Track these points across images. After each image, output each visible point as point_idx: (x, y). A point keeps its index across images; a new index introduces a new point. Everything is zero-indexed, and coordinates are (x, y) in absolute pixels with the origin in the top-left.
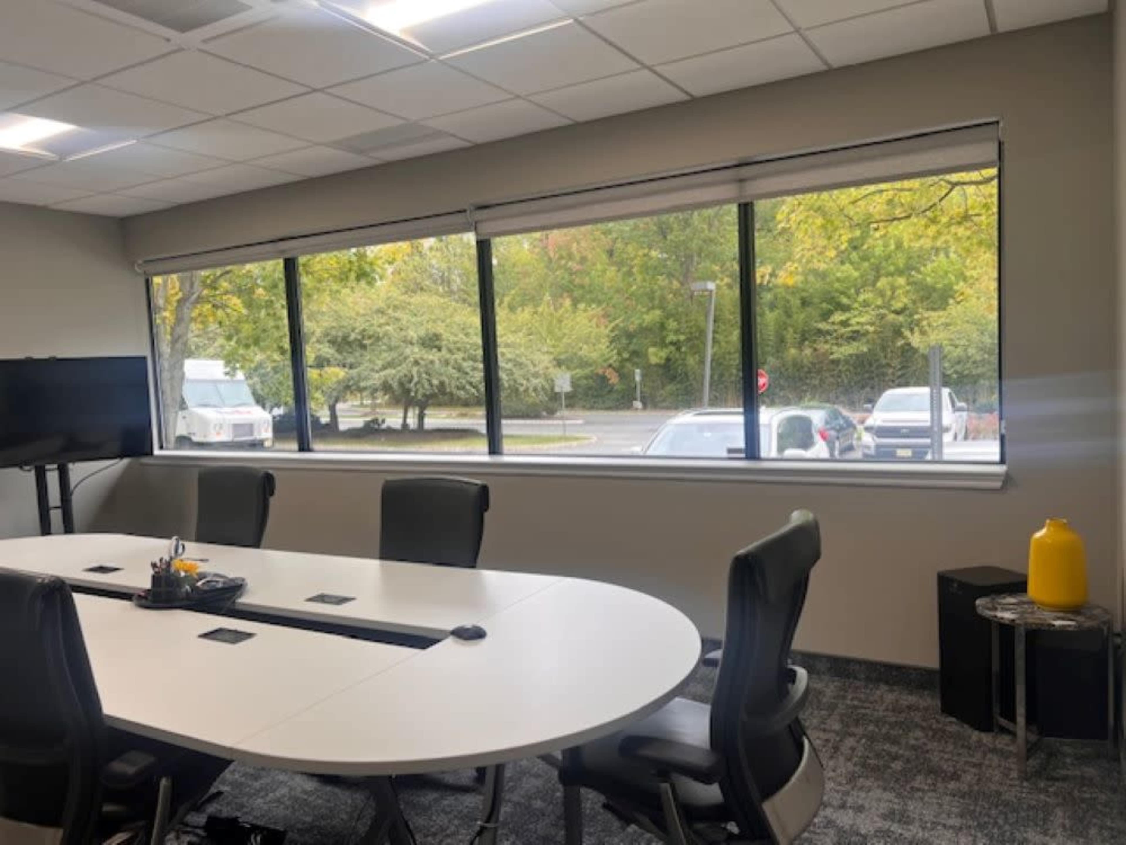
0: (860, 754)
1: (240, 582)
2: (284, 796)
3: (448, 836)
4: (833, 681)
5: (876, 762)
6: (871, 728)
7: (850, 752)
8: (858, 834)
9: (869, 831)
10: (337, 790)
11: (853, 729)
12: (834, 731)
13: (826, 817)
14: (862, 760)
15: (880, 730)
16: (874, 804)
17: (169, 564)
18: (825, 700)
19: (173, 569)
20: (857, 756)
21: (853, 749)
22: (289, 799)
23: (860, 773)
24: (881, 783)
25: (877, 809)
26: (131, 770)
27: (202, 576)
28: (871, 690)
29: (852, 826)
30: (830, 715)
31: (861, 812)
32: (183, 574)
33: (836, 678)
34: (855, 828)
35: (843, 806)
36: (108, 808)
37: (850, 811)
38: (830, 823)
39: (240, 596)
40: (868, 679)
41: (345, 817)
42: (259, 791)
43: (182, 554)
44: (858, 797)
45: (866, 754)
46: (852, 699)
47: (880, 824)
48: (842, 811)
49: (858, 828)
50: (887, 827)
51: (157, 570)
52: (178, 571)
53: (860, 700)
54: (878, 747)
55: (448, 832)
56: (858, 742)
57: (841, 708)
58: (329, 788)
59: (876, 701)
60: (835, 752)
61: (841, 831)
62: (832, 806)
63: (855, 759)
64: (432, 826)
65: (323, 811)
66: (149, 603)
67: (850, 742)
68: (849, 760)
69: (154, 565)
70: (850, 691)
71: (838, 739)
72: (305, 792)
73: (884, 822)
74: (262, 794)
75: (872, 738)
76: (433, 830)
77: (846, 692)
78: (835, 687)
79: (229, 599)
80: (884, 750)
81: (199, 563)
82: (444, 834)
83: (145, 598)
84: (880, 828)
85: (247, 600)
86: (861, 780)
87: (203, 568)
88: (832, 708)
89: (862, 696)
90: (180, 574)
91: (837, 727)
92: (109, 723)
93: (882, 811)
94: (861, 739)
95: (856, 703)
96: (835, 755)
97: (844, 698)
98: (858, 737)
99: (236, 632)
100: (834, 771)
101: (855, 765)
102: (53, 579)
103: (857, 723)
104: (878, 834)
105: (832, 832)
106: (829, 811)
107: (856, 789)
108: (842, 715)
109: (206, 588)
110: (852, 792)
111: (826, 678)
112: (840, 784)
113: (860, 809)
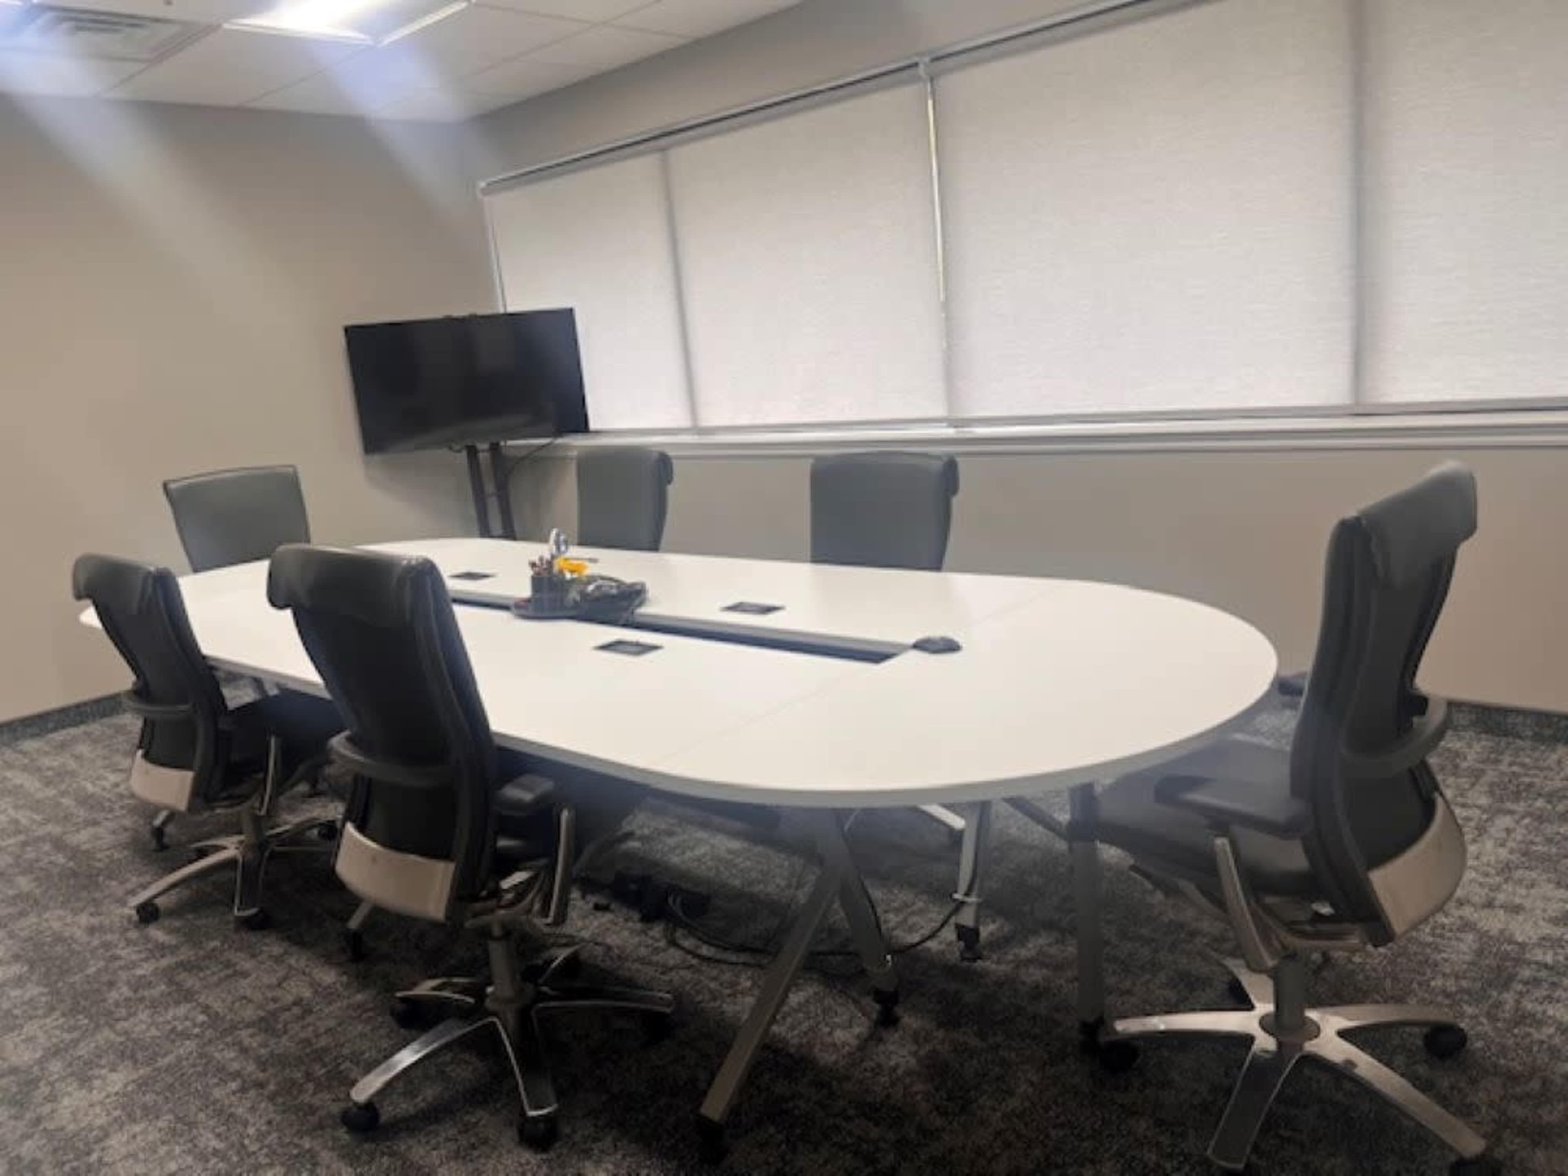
0: (1519, 838)
1: (639, 587)
2: (705, 854)
3: (913, 913)
4: (1479, 740)
5: (1546, 849)
6: (1540, 803)
7: (1503, 835)
8: (1511, 941)
9: (1530, 939)
10: (770, 852)
11: (1509, 805)
12: (1479, 807)
13: (1461, 918)
14: (1523, 846)
15: (1554, 808)
16: (1539, 904)
17: (550, 563)
18: (1464, 765)
19: (556, 569)
20: (1514, 840)
21: (1508, 831)
22: (712, 860)
23: (1517, 861)
24: (1552, 876)
25: (1544, 911)
26: (527, 797)
27: (591, 579)
28: (1543, 752)
29: (1502, 932)
30: (1473, 785)
31: (1517, 913)
32: (568, 576)
33: (1483, 736)
34: (1507, 933)
35: (1489, 905)
36: (503, 843)
37: (1502, 912)
38: (1467, 926)
39: (640, 605)
40: (1538, 738)
41: (783, 883)
42: (675, 848)
43: (564, 553)
44: (1514, 894)
45: (1530, 837)
46: (1511, 764)
47: (1547, 929)
48: (1486, 911)
49: (1512, 935)
50: (1559, 934)
51: (537, 569)
52: (561, 572)
53: (1523, 765)
54: (1550, 829)
55: (915, 908)
56: (1517, 822)
57: (1491, 775)
58: (759, 849)
59: (1550, 769)
60: (1480, 835)
61: (1483, 935)
62: (1473, 905)
63: (1511, 844)
64: (894, 901)
65: (754, 875)
66: (530, 613)
67: (1505, 821)
68: (1502, 845)
69: (533, 565)
70: (1508, 752)
71: (1485, 817)
72: (730, 851)
73: (1555, 928)
74: (678, 851)
75: (1540, 818)
76: (896, 905)
77: (1502, 753)
78: (1483, 747)
79: (626, 609)
80: (1558, 833)
81: (587, 564)
82: (909, 910)
83: (525, 608)
84: (1548, 934)
85: (649, 610)
86: (1521, 872)
87: (591, 570)
88: (1476, 775)
89: (1527, 760)
90: (564, 575)
91: (1484, 801)
92: (497, 741)
93: (1550, 913)
94: (1523, 817)
95: (1515, 768)
96: (1479, 839)
97: (1497, 761)
98: (1516, 817)
99: (637, 644)
100: (1477, 858)
101: (1512, 852)
102: (420, 560)
103: (1517, 796)
104: (1544, 943)
105: (1470, 937)
106: (1467, 911)
107: (1510, 883)
108: (1492, 785)
109: (597, 594)
110: (1505, 887)
111: (1469, 734)
112: (1487, 875)
113: (1517, 909)
